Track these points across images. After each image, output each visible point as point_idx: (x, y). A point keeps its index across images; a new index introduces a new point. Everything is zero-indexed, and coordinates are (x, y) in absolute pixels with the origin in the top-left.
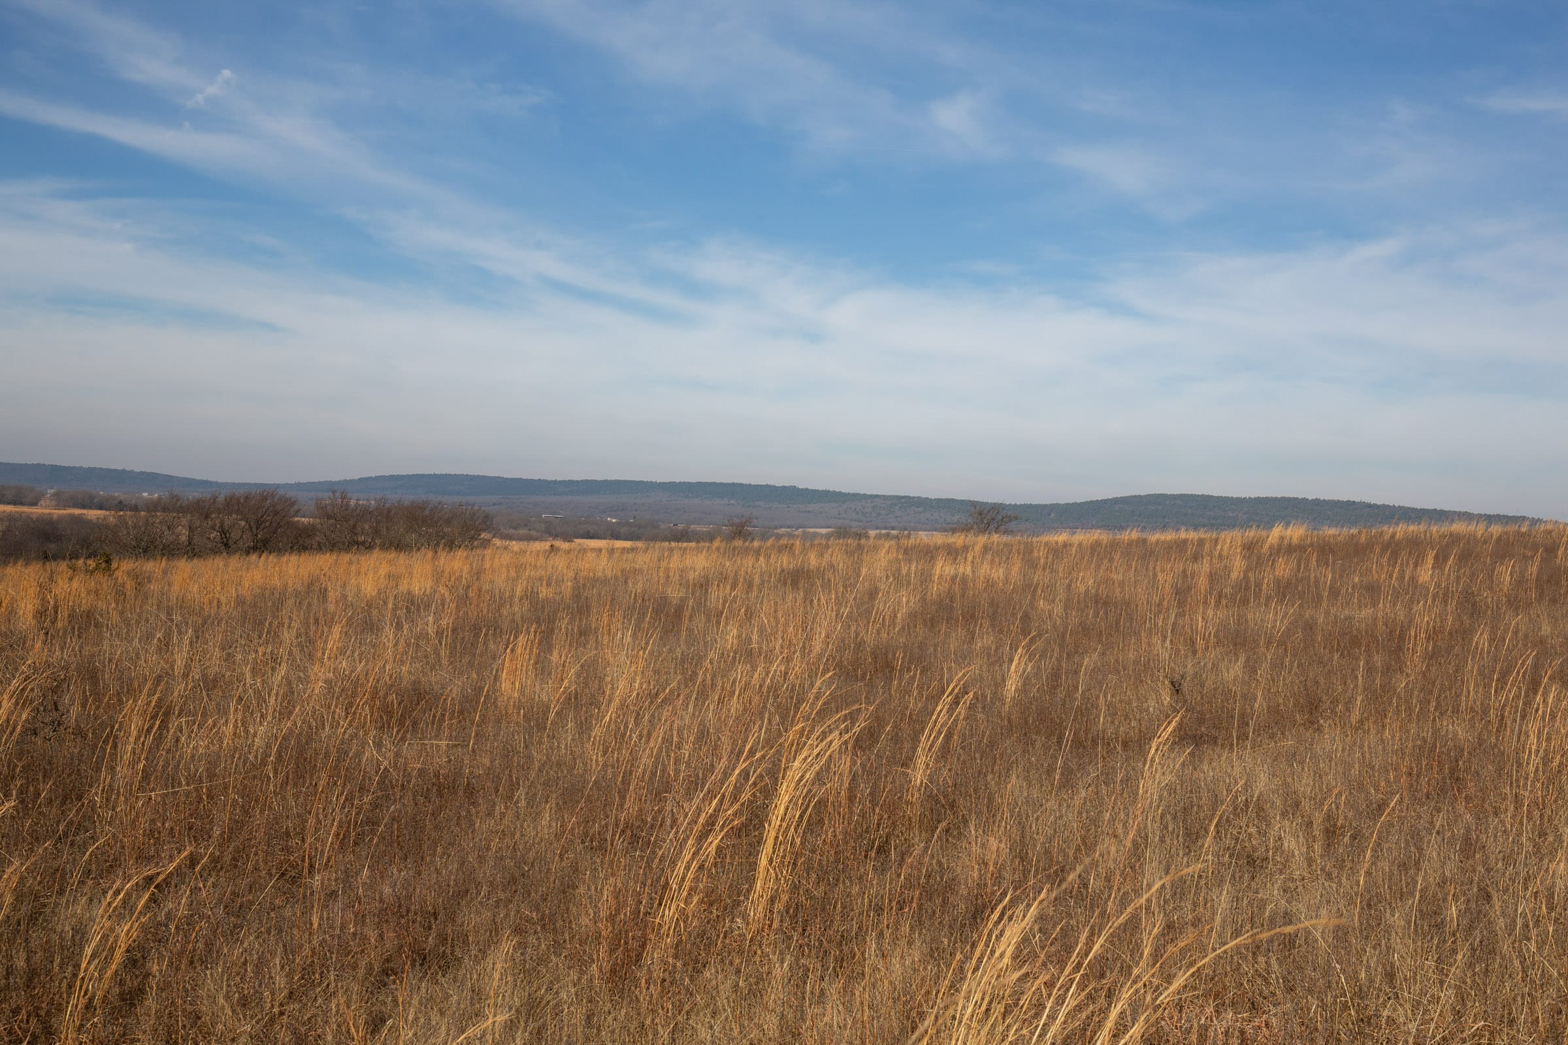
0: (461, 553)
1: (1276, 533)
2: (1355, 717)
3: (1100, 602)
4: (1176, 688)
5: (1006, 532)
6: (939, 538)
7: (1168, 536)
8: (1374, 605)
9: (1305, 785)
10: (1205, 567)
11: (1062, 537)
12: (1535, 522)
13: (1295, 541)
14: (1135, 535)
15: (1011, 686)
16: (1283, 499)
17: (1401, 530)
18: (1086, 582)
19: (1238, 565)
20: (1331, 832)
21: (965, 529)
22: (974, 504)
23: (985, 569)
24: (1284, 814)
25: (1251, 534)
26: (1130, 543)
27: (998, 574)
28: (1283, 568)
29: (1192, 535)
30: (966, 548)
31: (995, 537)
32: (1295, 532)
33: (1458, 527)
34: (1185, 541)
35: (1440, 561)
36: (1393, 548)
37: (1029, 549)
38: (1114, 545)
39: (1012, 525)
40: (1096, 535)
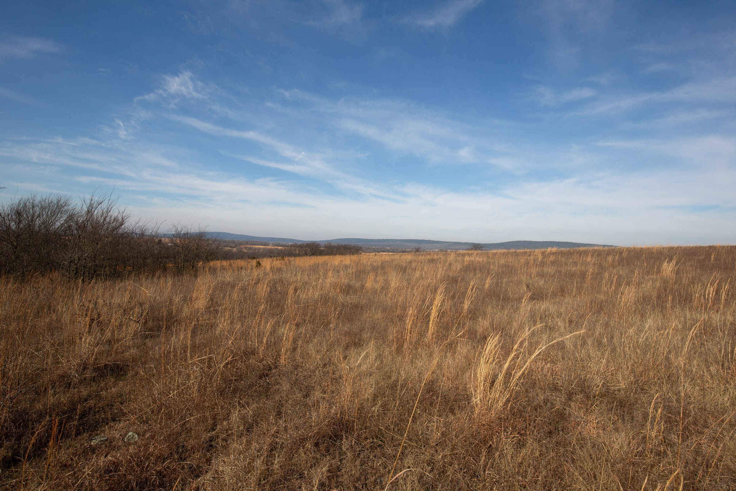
0: (356, 256)
1: (549, 250)
2: (574, 294)
3: (506, 266)
4: (528, 286)
5: (481, 250)
6: (465, 252)
7: (522, 251)
8: (576, 266)
9: (562, 310)
10: (532, 257)
11: (495, 251)
12: (615, 246)
13: (554, 251)
14: (513, 250)
15: (487, 286)
16: (550, 242)
17: (582, 249)
18: (502, 261)
19: (540, 257)
20: (571, 322)
21: (472, 249)
22: (473, 244)
23: (477, 259)
24: (558, 317)
25: (543, 250)
26: (513, 252)
27: (481, 260)
28: (552, 258)
29: (528, 250)
30: (472, 254)
31: (479, 251)
32: (554, 249)
33: (595, 248)
34: (526, 252)
35: (592, 256)
36: (580, 253)
37: (488, 254)
38: (508, 253)
39: (483, 248)
40: (504, 251)
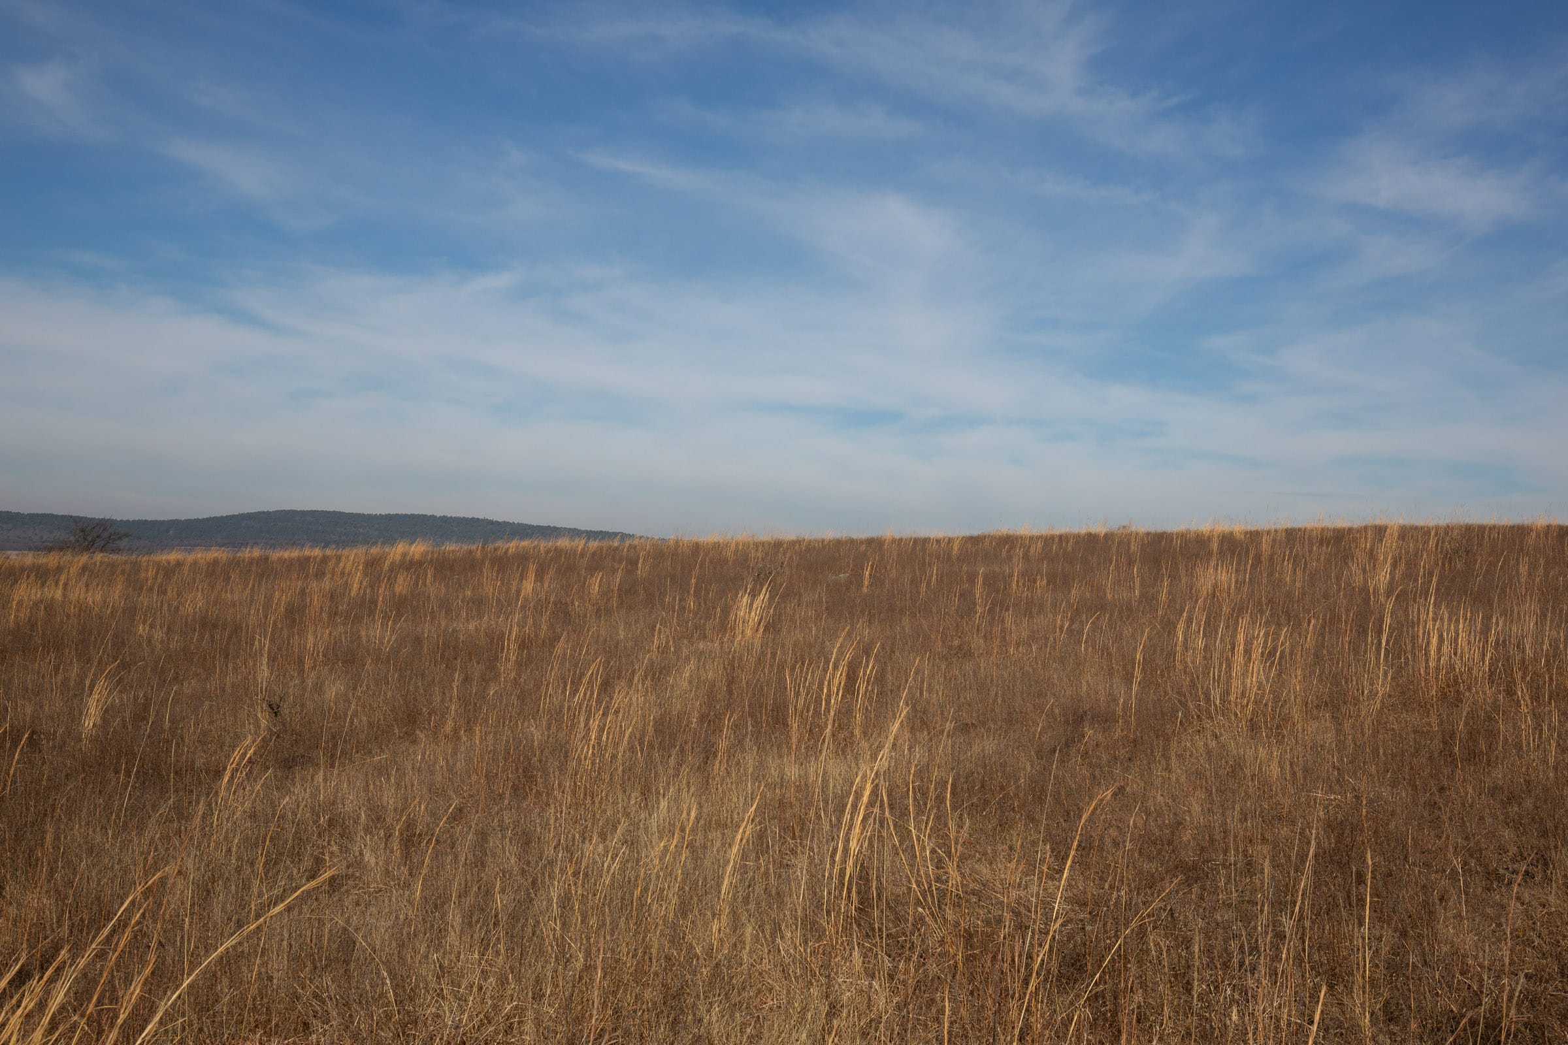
1: (399, 550)
2: (449, 727)
3: (206, 624)
4: (275, 710)
5: (113, 551)
6: (29, 559)
7: (294, 553)
8: (480, 617)
9: (389, 798)
10: (327, 584)
11: (173, 556)
12: (624, 536)
13: (417, 557)
14: (256, 553)
15: (90, 721)
16: (413, 516)
17: (513, 546)
18: (195, 602)
19: (357, 583)
20: (410, 841)
21: (62, 547)
22: (76, 520)
23: (77, 593)
24: (367, 830)
25: (375, 551)
26: (251, 562)
27: (95, 597)
28: (402, 584)
29: (317, 552)
30: (59, 569)
31: (98, 557)
32: (418, 549)
33: (563, 543)
34: (308, 559)
35: (540, 575)
36: (502, 563)
37: (136, 567)
38: (235, 563)
39: (124, 543)
40: (219, 554)
